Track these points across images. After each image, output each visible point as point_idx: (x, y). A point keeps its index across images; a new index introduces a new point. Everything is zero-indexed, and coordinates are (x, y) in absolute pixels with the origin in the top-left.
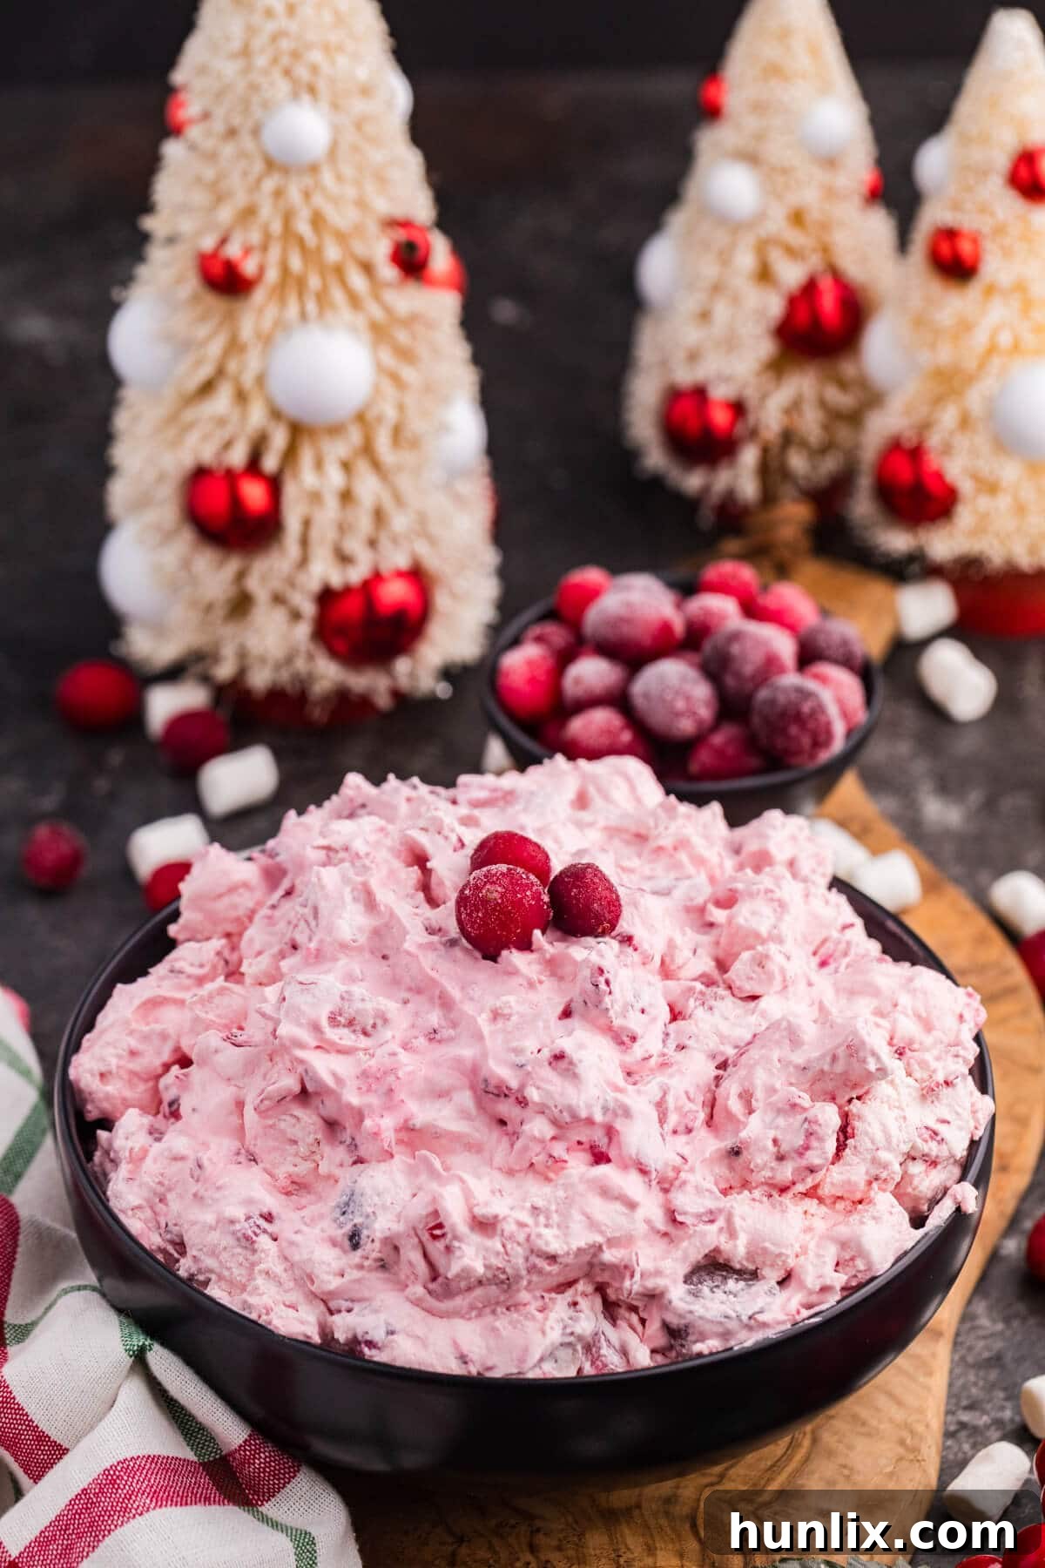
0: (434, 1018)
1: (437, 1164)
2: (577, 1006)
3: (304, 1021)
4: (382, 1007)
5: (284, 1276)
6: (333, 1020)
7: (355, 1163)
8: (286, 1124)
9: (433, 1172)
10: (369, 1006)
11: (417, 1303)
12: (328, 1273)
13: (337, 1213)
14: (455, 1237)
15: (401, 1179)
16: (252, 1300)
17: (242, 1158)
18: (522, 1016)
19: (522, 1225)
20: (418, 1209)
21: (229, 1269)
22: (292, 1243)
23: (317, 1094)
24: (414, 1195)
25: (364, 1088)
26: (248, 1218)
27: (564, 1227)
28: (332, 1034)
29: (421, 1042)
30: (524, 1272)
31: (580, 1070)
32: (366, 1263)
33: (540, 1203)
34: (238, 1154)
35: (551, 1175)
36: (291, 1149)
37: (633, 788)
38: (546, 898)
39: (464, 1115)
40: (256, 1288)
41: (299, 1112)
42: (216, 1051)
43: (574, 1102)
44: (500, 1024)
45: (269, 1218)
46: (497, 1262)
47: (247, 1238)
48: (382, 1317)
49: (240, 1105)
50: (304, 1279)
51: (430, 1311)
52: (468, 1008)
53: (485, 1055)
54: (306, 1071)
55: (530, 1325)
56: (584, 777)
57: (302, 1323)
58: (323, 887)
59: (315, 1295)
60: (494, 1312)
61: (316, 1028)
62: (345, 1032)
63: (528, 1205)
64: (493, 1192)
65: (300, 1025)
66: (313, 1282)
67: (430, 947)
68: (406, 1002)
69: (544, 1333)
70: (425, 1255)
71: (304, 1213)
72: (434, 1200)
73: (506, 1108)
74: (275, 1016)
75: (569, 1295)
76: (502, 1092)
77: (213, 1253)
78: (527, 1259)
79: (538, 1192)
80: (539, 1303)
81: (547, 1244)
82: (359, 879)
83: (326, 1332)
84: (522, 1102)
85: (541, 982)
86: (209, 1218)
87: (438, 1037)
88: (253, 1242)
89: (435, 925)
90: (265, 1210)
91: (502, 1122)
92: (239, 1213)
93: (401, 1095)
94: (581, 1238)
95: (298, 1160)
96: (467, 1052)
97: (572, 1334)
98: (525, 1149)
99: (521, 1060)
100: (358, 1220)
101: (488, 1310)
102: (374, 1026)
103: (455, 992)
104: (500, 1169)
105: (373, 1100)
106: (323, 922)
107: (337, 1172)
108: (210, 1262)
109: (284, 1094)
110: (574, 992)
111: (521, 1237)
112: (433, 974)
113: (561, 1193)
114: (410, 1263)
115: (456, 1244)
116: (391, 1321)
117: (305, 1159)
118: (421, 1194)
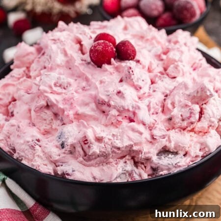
0: (84, 84)
1: (85, 123)
2: (124, 79)
3: (47, 85)
4: (69, 81)
5: (43, 157)
6: (55, 85)
7: (62, 125)
8: (43, 115)
9: (84, 126)
10: (65, 81)
11: (81, 163)
12: (55, 155)
13: (58, 138)
14: (91, 143)
15: (76, 129)
16: (34, 163)
17: (31, 125)
18: (109, 82)
19: (109, 139)
20: (80, 136)
21: (27, 155)
22: (45, 147)
23: (52, 106)
24: (79, 132)
25: (65, 103)
26: (33, 141)
27: (122, 140)
28: (55, 89)
29: (80, 90)
30: (111, 153)
31: (125, 96)
32: (66, 152)
33: (114, 133)
34: (30, 124)
35: (118, 126)
36: (45, 122)
37: (140, 25)
38: (115, 50)
39: (93, 110)
40: (35, 160)
41: (46, 111)
42: (23, 96)
43: (124, 105)
44: (102, 85)
45: (38, 140)
46: (103, 150)
47: (32, 146)
48: (71, 167)
49: (30, 110)
50: (49, 157)
51: (84, 165)
52: (93, 81)
53: (98, 93)
54: (48, 99)
55: (113, 168)
56: (126, 22)
57: (49, 169)
58: (52, 50)
59: (52, 161)
60: (103, 165)
61: (51, 87)
62: (59, 88)
63: (111, 134)
64: (101, 131)
65: (46, 86)
66: (51, 158)
67: (83, 64)
68: (76, 80)
69: (117, 170)
70: (83, 149)
71: (49, 139)
72: (85, 133)
73: (105, 108)
74: (39, 84)
75: (124, 160)
76: (103, 103)
77: (23, 151)
78: (111, 149)
79: (114, 131)
80: (116, 162)
81: (117, 144)
82: (62, 47)
83: (55, 172)
84: (109, 105)
85: (114, 73)
86: (22, 141)
87: (85, 89)
88: (34, 147)
89: (84, 59)
90: (37, 138)
91: (104, 112)
92: (29, 139)
93: (75, 105)
94: (127, 143)
95: (46, 125)
96: (93, 92)
97: (125, 170)
98: (110, 118)
99: (109, 94)
100: (63, 140)
101: (101, 164)
102: (67, 86)
103: (90, 77)
104: (103, 125)
105: (67, 106)
106: (52, 59)
107: (58, 127)
108: (22, 154)
109: (41, 106)
110: (123, 75)
111: (110, 143)
112: (84, 72)
113: (121, 130)
114: (79, 151)
115: (91, 145)
116: (73, 168)
117: (49, 124)
118: (81, 132)
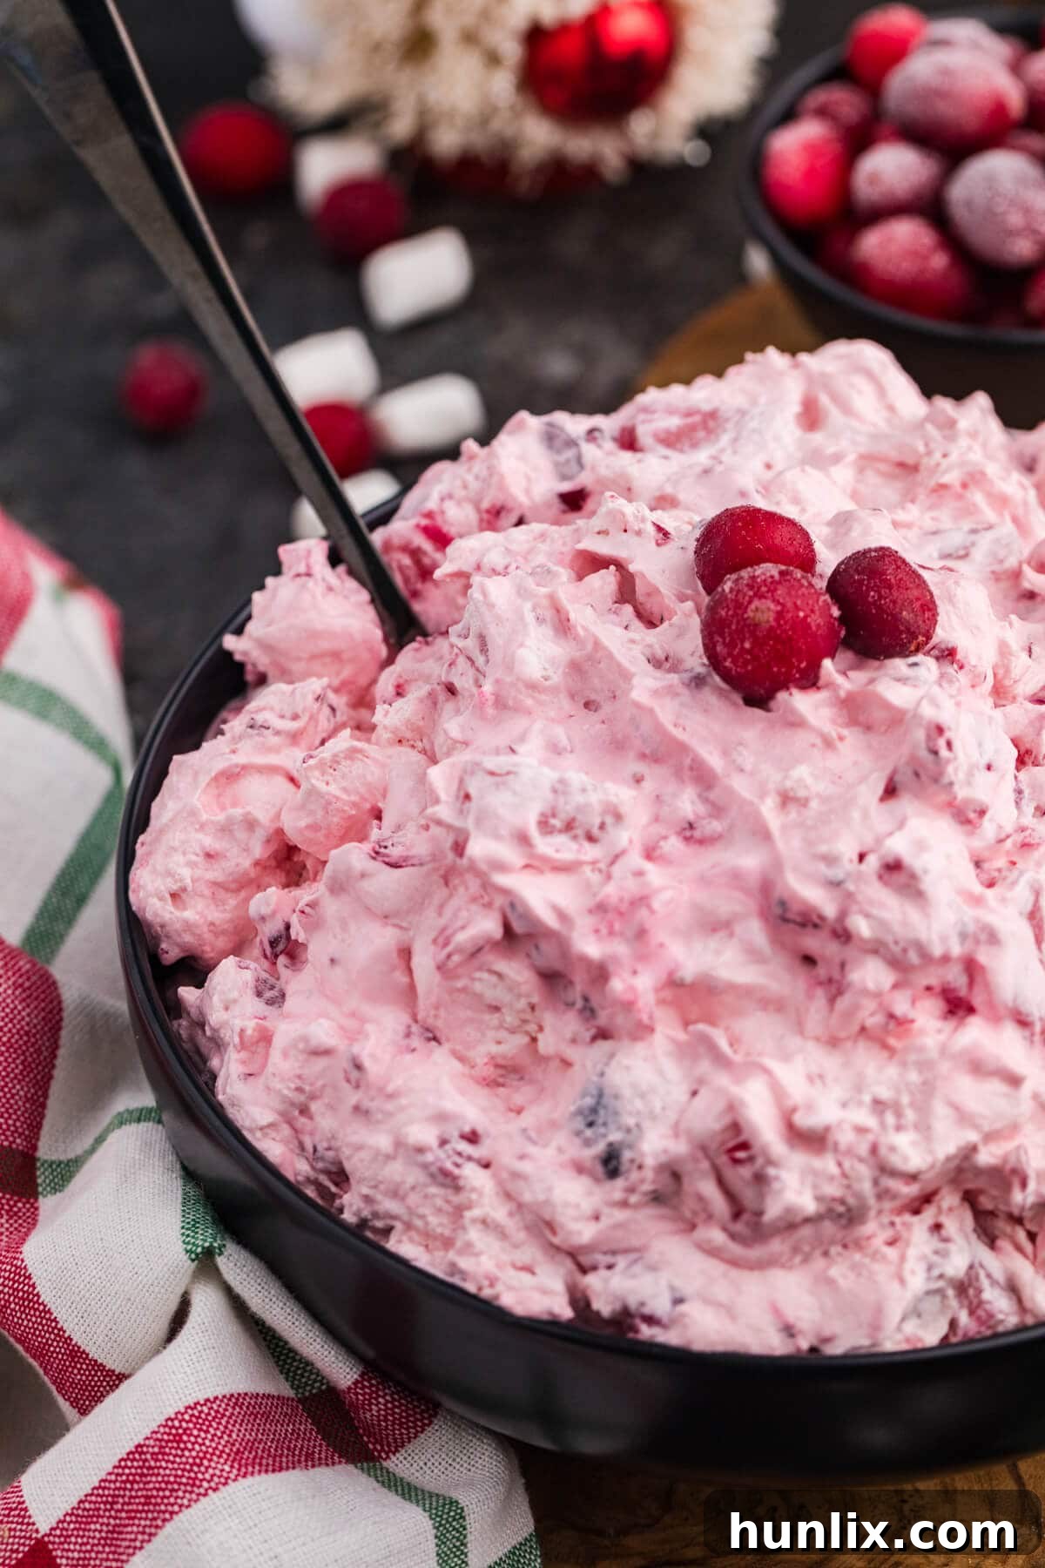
0: (687, 803)
1: (723, 1044)
2: (904, 777)
3: (504, 832)
4: (614, 800)
5: (511, 1225)
6: (544, 825)
7: (594, 1039)
8: (484, 984)
9: (720, 1060)
10: (594, 798)
11: (713, 1252)
12: (576, 1219)
13: (579, 1123)
14: (770, 1162)
15: (672, 1070)
16: (464, 1263)
17: (416, 1042)
18: (824, 799)
19: (861, 1130)
20: (706, 1118)
21: (422, 1217)
22: (516, 1175)
23: (530, 936)
24: (694, 1093)
25: (604, 931)
26: (443, 1142)
27: (924, 1128)
28: (547, 846)
29: (673, 845)
30: (872, 1201)
31: (927, 884)
32: (633, 1199)
33: (885, 1093)
34: (408, 1035)
35: (892, 1041)
36: (493, 1019)
37: (880, 391)
38: (836, 612)
39: (754, 955)
40: (469, 1245)
41: (502, 966)
42: (363, 875)
43: (923, 936)
44: (793, 814)
45: (472, 1138)
46: (832, 1190)
47: (445, 1173)
48: (664, 1278)
49: (406, 954)
50: (543, 1227)
51: (735, 1263)
52: (741, 786)
53: (777, 864)
54: (512, 905)
55: (882, 1272)
56: (811, 379)
57: (545, 1292)
58: (491, 606)
59: (558, 1249)
60: (826, 1254)
61: (523, 839)
62: (562, 839)
63: (867, 1098)
64: (810, 1079)
65: (497, 837)
66: (554, 1232)
67: (670, 691)
68: (638, 780)
69: (902, 1281)
70: (721, 1182)
71: (527, 1119)
72: (732, 1107)
73: (813, 943)
74: (457, 823)
75: (929, 1215)
76: (809, 920)
77: (395, 1193)
78: (876, 1182)
79: (882, 1076)
80: (888, 1234)
81: (906, 1159)
83: (580, 1301)
84: (843, 935)
85: (841, 738)
86: (382, 1141)
87: (697, 834)
88: (455, 1178)
89: (660, 655)
90: (467, 1129)
91: (809, 960)
92: (423, 1134)
93: (659, 935)
94: (948, 1142)
95: (503, 1034)
96: (750, 861)
97: (941, 1276)
98: (856, 1007)
99: (837, 873)
100: (615, 1136)
101: (818, 1253)
102: (602, 826)
103: (714, 760)
104: (817, 1039)
105: (620, 948)
107: (572, 1053)
108: (389, 1205)
109: (481, 943)
110: (898, 757)
111: (863, 1149)
112: (678, 733)
113: (914, 1077)
114: (700, 1198)
115: (771, 1171)
116: (677, 1283)
117: (512, 1031)
118: (704, 1093)
